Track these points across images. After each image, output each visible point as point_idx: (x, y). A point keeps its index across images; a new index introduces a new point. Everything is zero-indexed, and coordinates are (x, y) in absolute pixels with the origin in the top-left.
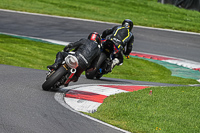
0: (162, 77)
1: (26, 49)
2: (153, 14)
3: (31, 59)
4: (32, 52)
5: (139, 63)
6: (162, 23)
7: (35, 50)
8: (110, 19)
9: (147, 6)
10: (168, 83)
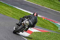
0: (54, 29)
1: (7, 8)
2: (56, 5)
3: (8, 12)
4: (9, 10)
5: (47, 22)
6: (58, 9)
7: (10, 9)
8: (40, 4)
9: (54, 2)
10: (56, 32)
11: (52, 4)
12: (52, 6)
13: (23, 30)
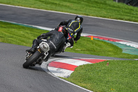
0: (116, 53)
1: (21, 32)
2: (110, 9)
3: (25, 39)
4: (26, 35)
5: (100, 43)
6: (116, 16)
7: (27, 33)
8: (80, 12)
9: (106, 4)
10: (120, 58)
11: (102, 8)
12: (104, 12)
13: (40, 60)
